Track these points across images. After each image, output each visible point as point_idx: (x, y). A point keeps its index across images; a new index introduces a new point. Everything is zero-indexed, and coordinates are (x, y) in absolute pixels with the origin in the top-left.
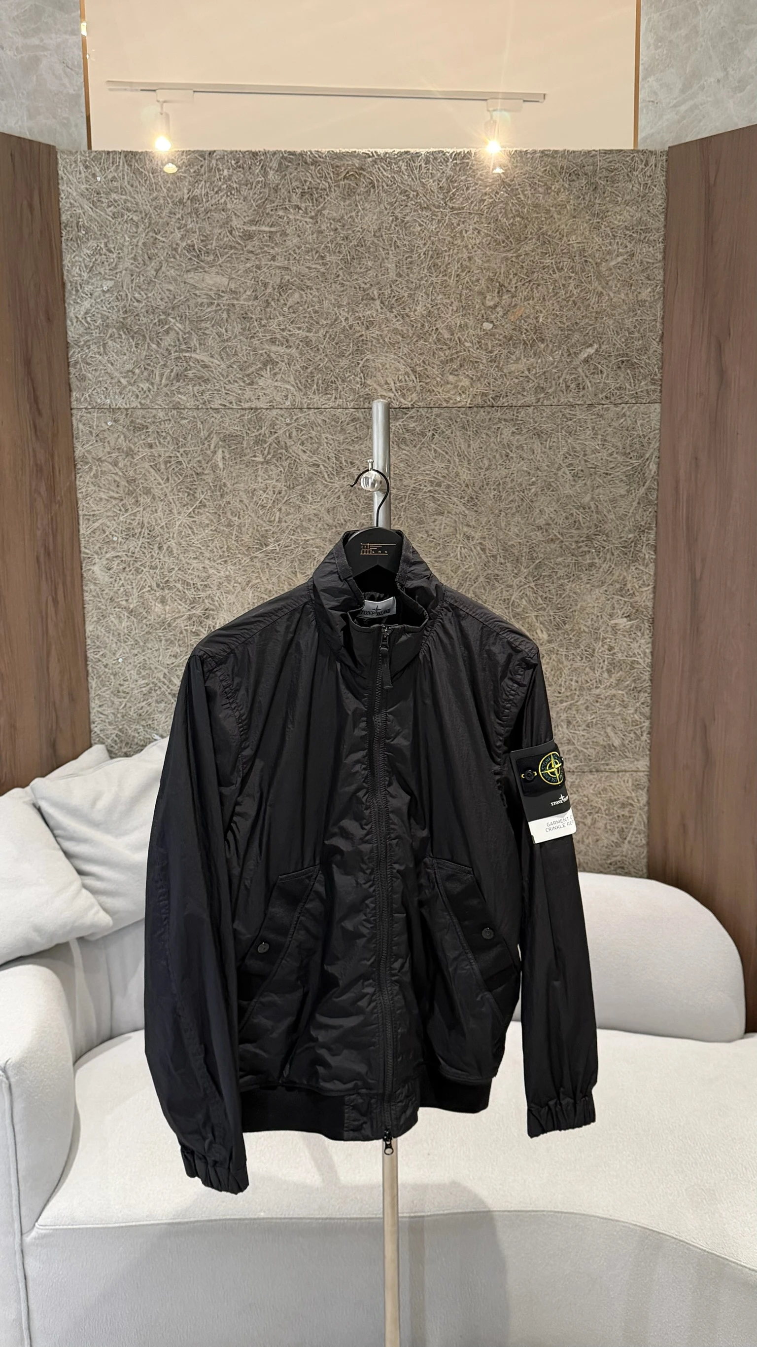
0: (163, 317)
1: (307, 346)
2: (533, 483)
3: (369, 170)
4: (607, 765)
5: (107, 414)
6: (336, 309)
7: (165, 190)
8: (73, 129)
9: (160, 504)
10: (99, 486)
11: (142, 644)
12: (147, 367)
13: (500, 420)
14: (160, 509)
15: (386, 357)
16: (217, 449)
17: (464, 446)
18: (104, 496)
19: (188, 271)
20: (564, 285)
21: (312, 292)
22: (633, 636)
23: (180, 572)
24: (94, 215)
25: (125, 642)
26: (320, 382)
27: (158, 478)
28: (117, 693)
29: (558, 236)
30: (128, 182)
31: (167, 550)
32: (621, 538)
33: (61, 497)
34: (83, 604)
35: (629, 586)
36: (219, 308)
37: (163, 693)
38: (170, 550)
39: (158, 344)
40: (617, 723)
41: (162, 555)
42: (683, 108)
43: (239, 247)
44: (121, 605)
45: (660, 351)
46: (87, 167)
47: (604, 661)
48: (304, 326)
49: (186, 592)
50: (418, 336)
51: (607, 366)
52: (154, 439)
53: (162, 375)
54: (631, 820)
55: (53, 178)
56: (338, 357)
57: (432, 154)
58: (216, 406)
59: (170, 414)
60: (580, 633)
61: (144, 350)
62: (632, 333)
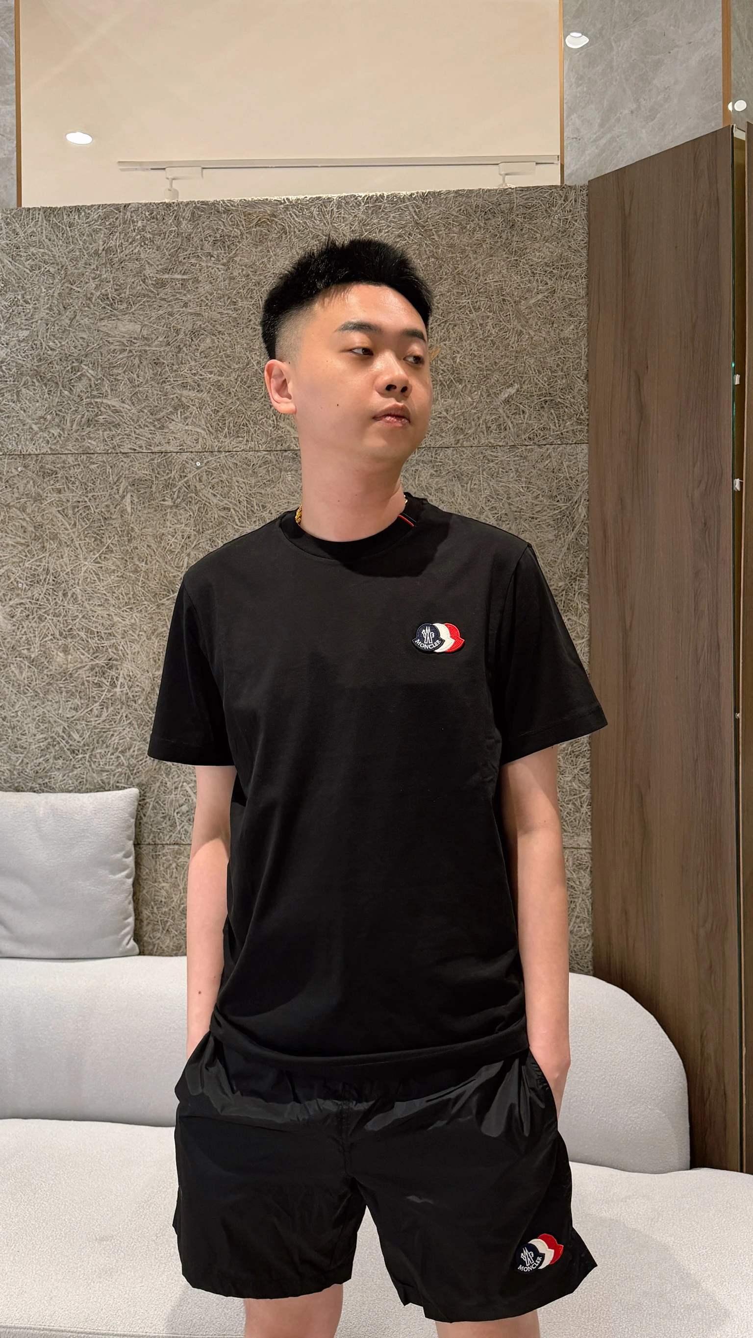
0: (74, 364)
1: (219, 390)
3: (281, 216)
5: (18, 460)
6: (247, 353)
7: (81, 243)
9: (66, 550)
10: (6, 532)
11: (41, 695)
12: (58, 412)
14: (66, 555)
16: (125, 494)
18: (10, 542)
19: (102, 319)
20: (481, 325)
21: (223, 337)
23: (83, 620)
24: (13, 268)
25: (25, 693)
26: (231, 425)
27: (66, 523)
29: (474, 275)
30: (46, 236)
31: (72, 596)
36: (131, 354)
37: (62, 749)
38: (74, 597)
39: (70, 391)
41: (66, 602)
42: (602, 142)
43: (152, 295)
44: (23, 654)
45: (585, 389)
46: (8, 224)
48: (215, 370)
49: (89, 640)
51: (529, 406)
52: (63, 483)
53: (73, 421)
56: (251, 400)
57: (344, 199)
58: (126, 451)
59: (79, 459)
61: (56, 397)
62: (555, 371)
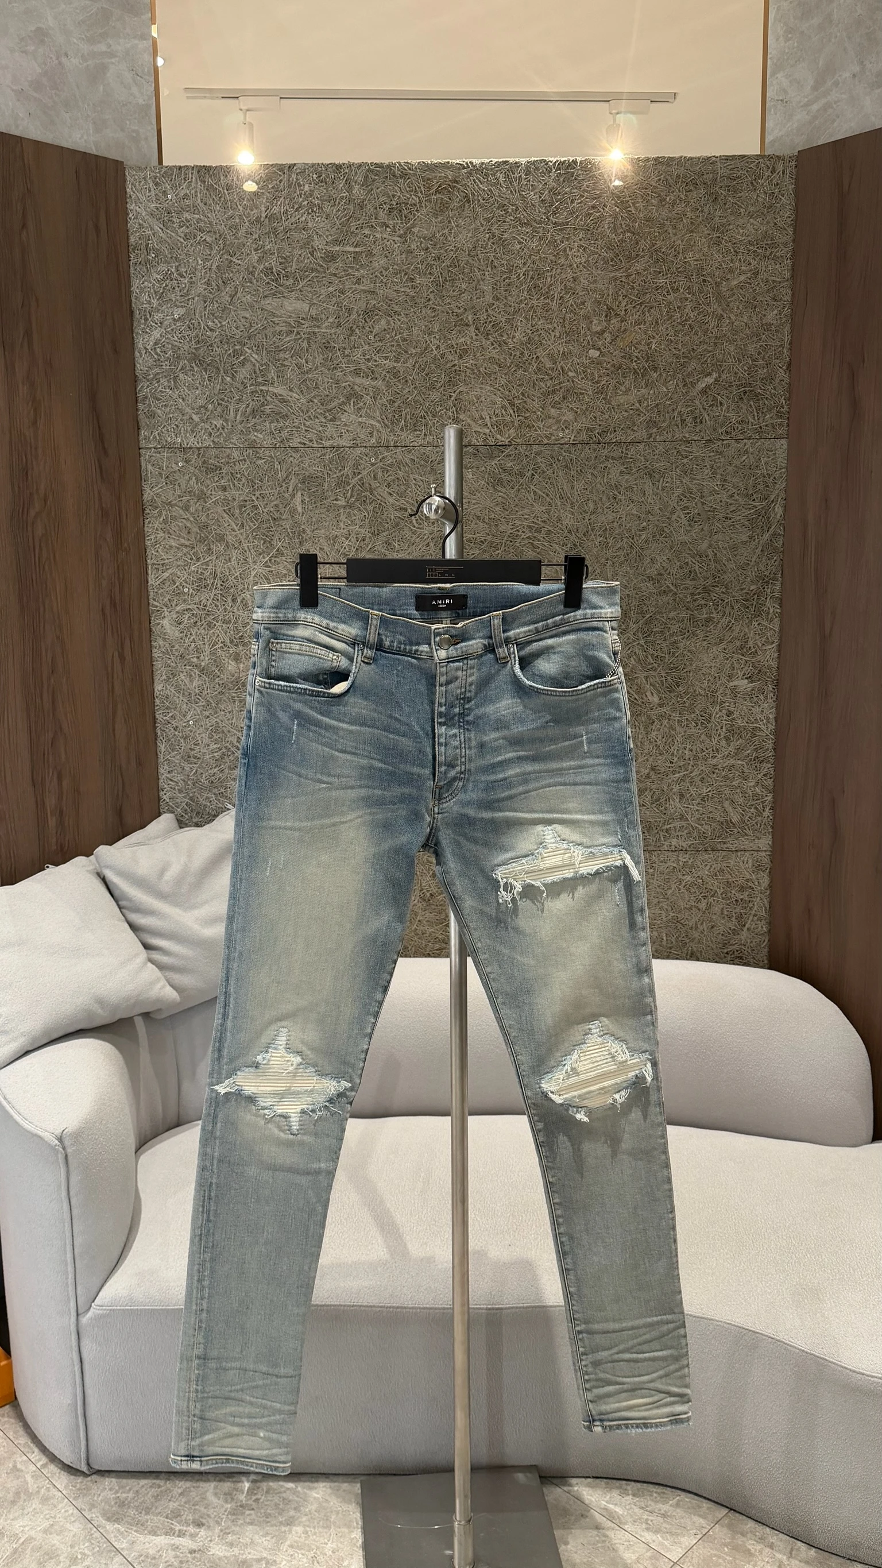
0: (238, 347)
1: (395, 377)
2: (644, 528)
3: (463, 182)
4: (725, 843)
5: (178, 455)
6: (426, 336)
7: (241, 209)
8: (143, 143)
9: (234, 554)
10: (169, 533)
11: (214, 705)
12: (220, 402)
13: (607, 458)
14: (234, 557)
15: (481, 388)
16: (295, 491)
17: (566, 487)
18: (173, 544)
19: (266, 297)
21: (400, 318)
22: (755, 699)
24: (164, 236)
25: (196, 703)
26: (408, 417)
27: (233, 524)
28: (187, 758)
29: (673, 253)
30: (201, 200)
31: (242, 602)
32: (742, 590)
33: (128, 544)
34: (152, 662)
35: (751, 644)
36: (299, 336)
39: (233, 377)
40: (736, 796)
42: (815, 107)
43: (321, 270)
44: (192, 662)
45: (787, 380)
46: (157, 184)
47: (722, 728)
48: (391, 355)
50: (517, 366)
51: (727, 397)
52: (228, 481)
53: (237, 411)
54: (751, 905)
55: (122, 197)
56: (429, 389)
57: (533, 164)
58: (295, 442)
59: (245, 453)
60: (695, 696)
61: (218, 383)
62: (756, 360)
